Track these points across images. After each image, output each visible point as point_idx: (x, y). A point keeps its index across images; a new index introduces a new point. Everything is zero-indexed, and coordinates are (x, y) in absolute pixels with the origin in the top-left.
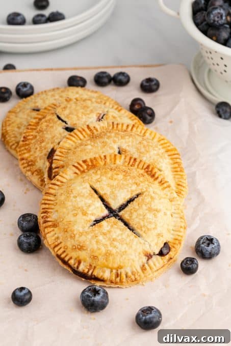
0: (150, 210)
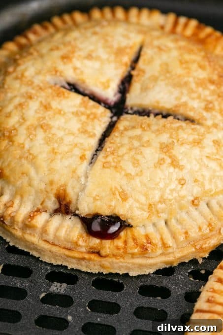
0: (166, 148)
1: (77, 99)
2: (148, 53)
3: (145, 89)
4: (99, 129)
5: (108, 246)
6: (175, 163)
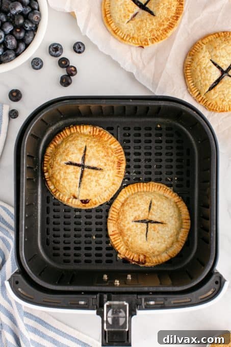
1: (72, 167)
2: (88, 148)
3: (89, 161)
4: (79, 175)
5: (87, 205)
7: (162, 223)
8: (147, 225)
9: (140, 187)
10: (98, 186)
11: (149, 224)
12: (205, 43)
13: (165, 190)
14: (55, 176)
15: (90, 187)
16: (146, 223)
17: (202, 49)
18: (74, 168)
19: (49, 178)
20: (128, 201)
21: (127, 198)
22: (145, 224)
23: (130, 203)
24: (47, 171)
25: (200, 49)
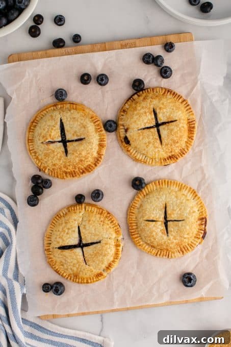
6: (147, 146)
7: (166, 208)
8: (170, 221)
9: (134, 232)
10: (145, 145)
11: (168, 219)
12: (87, 210)
13: (134, 208)
14: (138, 105)
15: (143, 139)
16: (167, 222)
17: (80, 212)
18: (152, 119)
19: (134, 100)
20: (149, 242)
21: (146, 243)
22: (169, 223)
23: (150, 240)
24: (139, 96)
25: (78, 211)
